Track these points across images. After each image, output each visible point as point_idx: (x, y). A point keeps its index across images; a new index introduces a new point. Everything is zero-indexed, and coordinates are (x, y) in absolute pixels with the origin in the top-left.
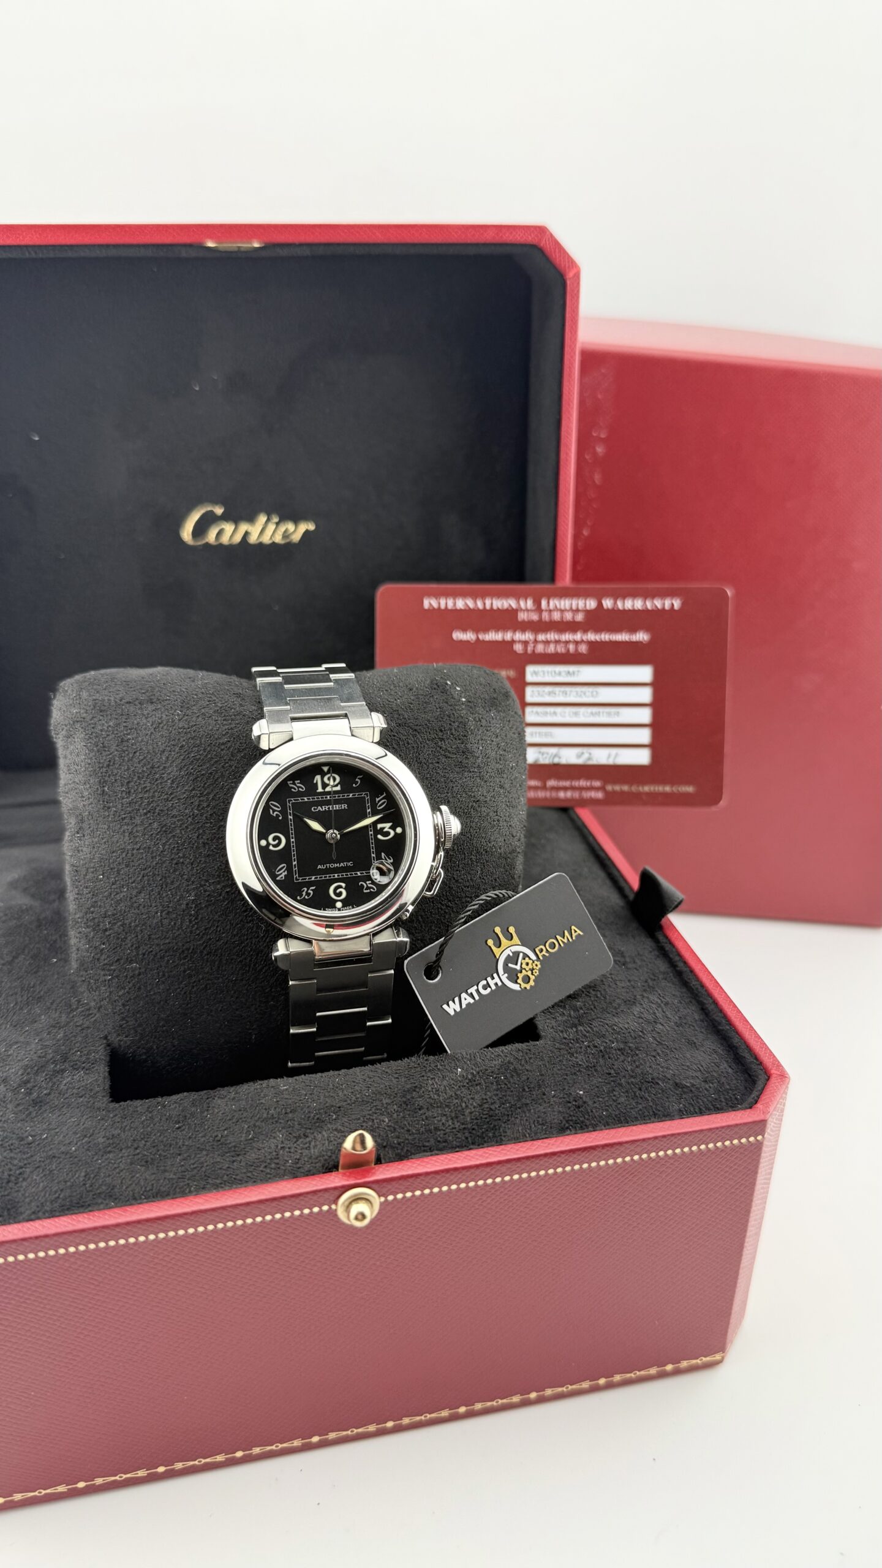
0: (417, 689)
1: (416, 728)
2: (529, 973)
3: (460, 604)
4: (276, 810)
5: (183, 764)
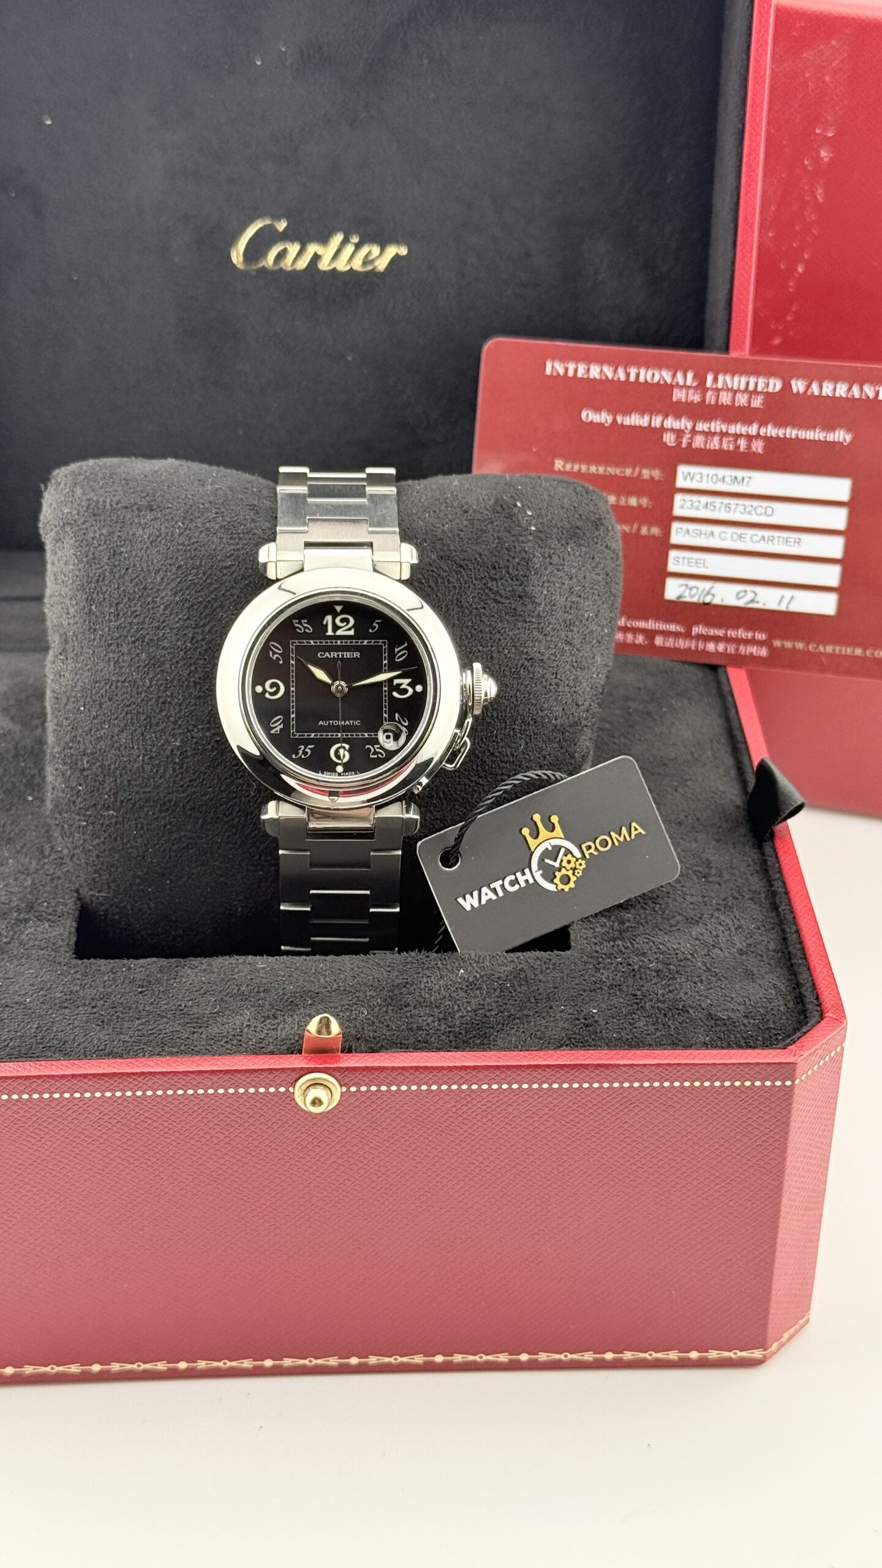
0: (474, 511)
1: (462, 562)
2: (570, 873)
3: (595, 372)
4: (276, 655)
5: (179, 588)
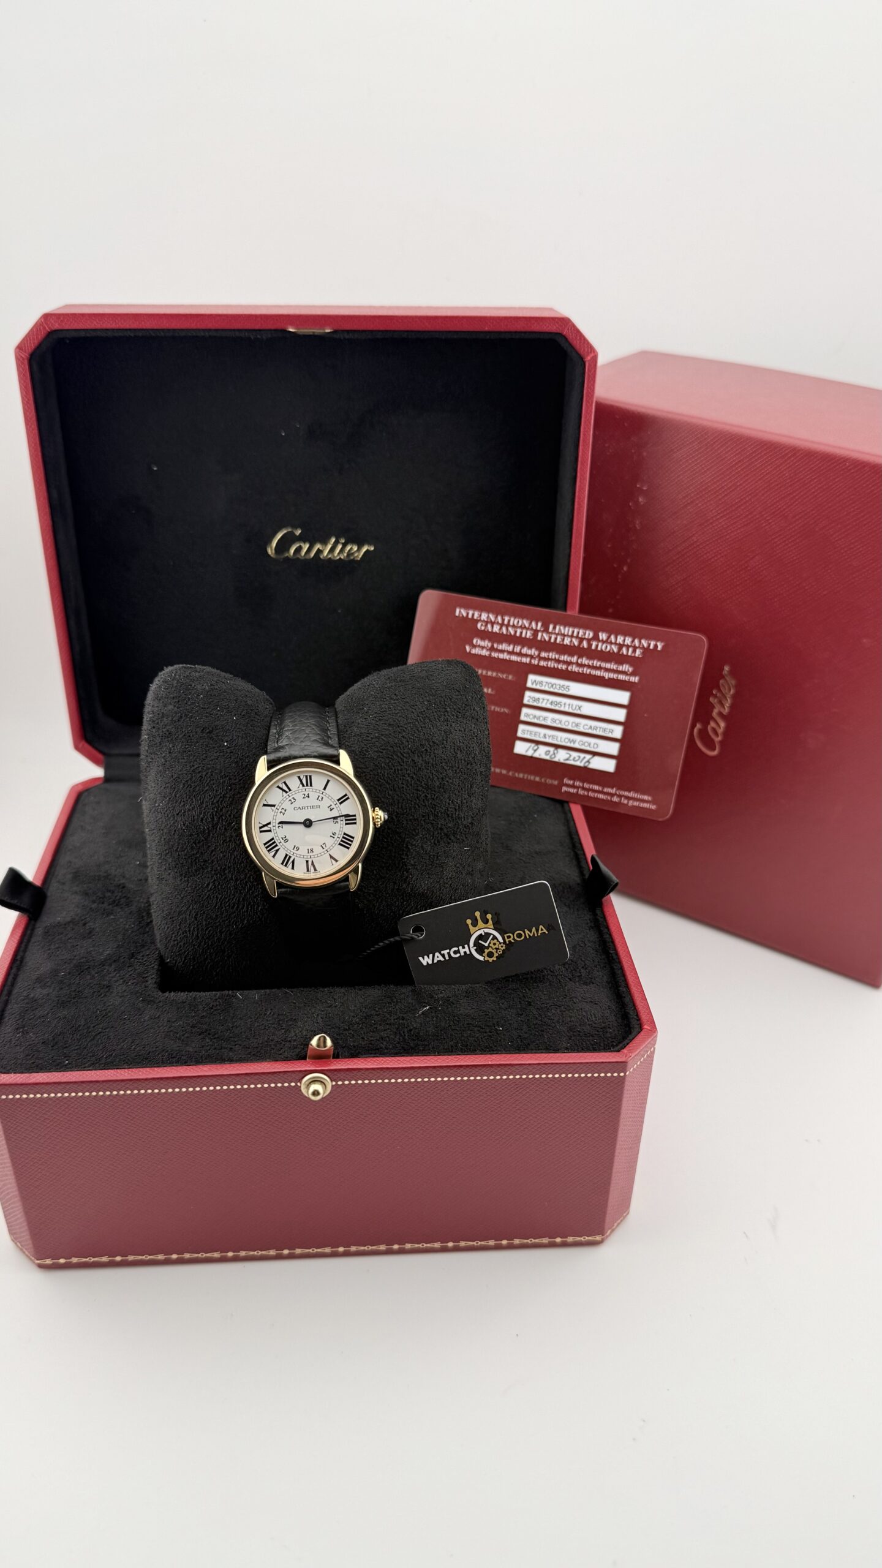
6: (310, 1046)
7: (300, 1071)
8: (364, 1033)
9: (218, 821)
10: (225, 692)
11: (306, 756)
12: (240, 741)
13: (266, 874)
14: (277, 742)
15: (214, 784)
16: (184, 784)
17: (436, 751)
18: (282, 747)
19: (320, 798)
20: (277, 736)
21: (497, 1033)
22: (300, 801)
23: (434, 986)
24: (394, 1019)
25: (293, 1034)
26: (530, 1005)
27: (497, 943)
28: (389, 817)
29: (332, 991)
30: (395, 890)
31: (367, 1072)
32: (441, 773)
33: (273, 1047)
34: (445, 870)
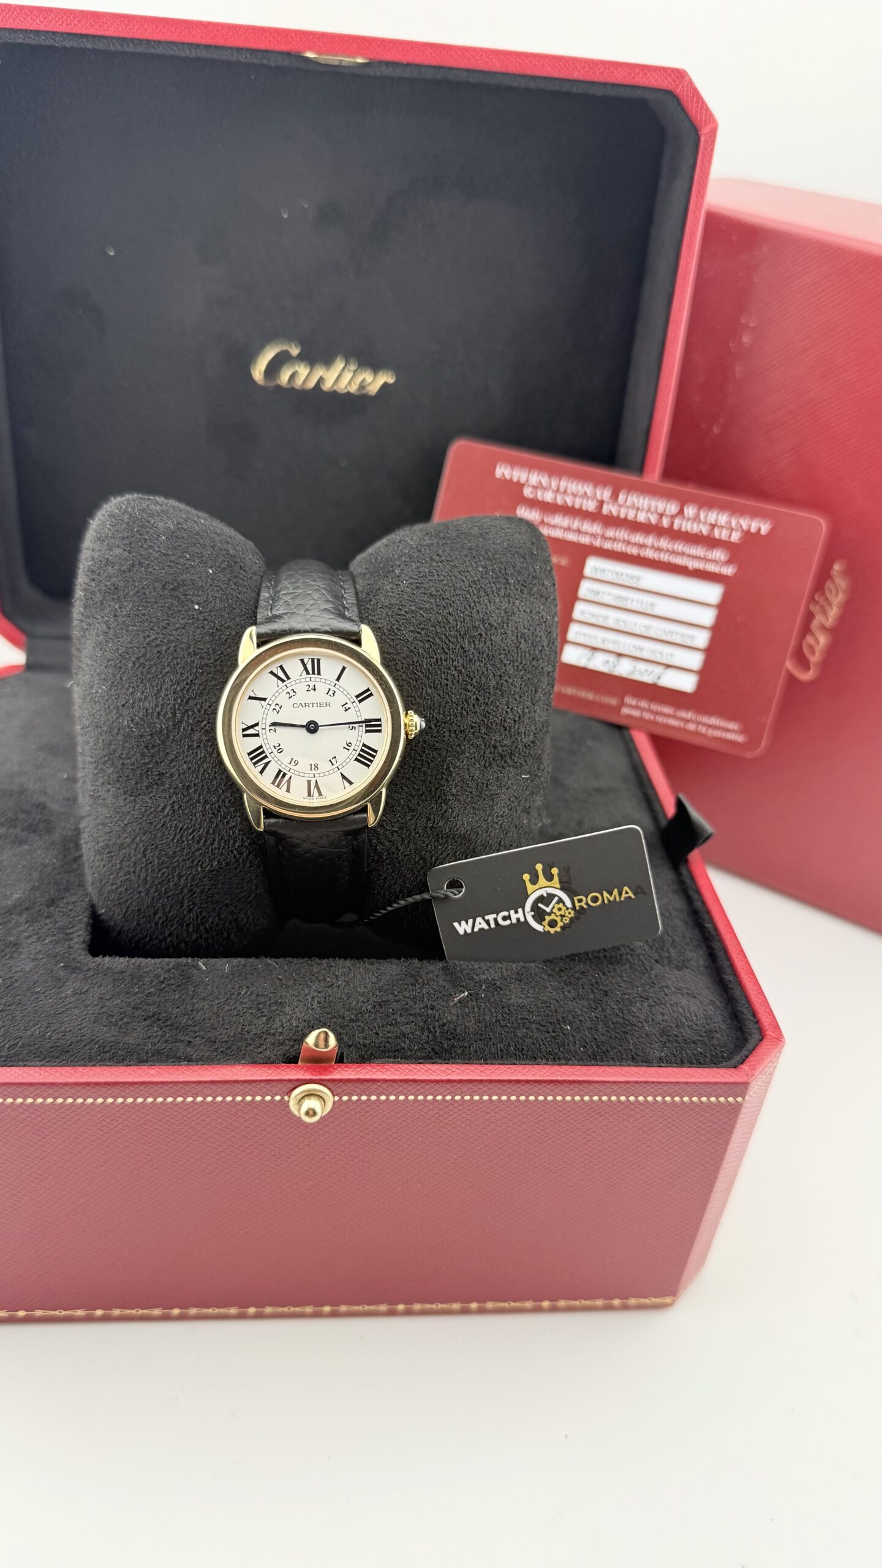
6: (304, 1043)
7: (290, 1081)
8: (379, 1027)
9: (182, 718)
10: (197, 534)
11: (313, 631)
12: (218, 605)
13: (250, 797)
14: (271, 609)
15: (177, 664)
16: (134, 663)
17: (493, 638)
18: (280, 617)
19: (331, 693)
20: (271, 602)
21: (564, 1034)
22: (302, 696)
23: (473, 963)
24: (420, 1009)
25: (279, 1024)
26: (607, 995)
27: (564, 908)
28: (426, 725)
29: (333, 964)
30: (428, 829)
31: (385, 1085)
32: (499, 669)
33: (249, 1041)
34: (496, 804)
